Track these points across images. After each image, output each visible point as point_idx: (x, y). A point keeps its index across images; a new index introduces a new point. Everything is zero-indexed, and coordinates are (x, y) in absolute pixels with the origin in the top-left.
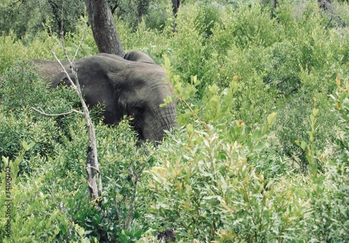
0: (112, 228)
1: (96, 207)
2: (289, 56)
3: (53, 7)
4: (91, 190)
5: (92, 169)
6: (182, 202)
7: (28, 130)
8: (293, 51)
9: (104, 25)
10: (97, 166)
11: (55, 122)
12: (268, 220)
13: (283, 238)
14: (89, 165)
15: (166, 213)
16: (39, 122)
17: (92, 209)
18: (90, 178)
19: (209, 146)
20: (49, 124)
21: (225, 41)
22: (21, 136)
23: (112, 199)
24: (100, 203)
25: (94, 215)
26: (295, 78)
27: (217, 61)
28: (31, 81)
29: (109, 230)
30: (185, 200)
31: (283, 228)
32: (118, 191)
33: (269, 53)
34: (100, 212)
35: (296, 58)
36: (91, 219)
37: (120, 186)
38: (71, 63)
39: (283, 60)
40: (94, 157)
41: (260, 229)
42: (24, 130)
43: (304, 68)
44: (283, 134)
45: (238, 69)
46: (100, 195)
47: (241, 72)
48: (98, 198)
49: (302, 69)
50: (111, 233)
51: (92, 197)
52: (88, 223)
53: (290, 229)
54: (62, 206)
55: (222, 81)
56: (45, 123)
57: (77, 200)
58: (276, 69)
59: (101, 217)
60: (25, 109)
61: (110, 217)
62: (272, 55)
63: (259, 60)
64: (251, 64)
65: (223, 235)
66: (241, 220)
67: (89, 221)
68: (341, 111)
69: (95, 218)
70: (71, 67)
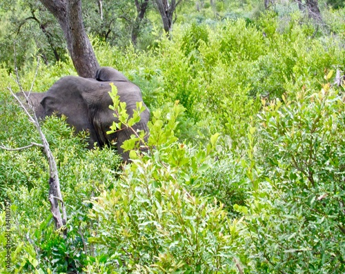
0: (78, 256)
1: (62, 236)
2: (273, 69)
3: (48, 37)
4: (56, 220)
5: (55, 199)
6: (121, 229)
7: (14, 161)
8: (277, 64)
9: (83, 53)
10: (61, 196)
11: (40, 151)
12: (203, 241)
13: (220, 257)
14: (52, 196)
15: (107, 241)
16: (24, 153)
17: (58, 238)
18: (54, 207)
19: (143, 173)
20: (34, 154)
21: (213, 58)
22: (7, 168)
23: (77, 227)
24: (65, 232)
25: (60, 244)
26: (281, 89)
27: (203, 79)
28: (14, 114)
29: (76, 257)
30: (124, 227)
31: (219, 248)
32: (81, 219)
33: (255, 66)
34: (66, 240)
35: (281, 70)
36: (57, 247)
37: (83, 214)
38: (27, 98)
39: (269, 73)
40: (56, 187)
41: (197, 249)
42: (10, 162)
43: (289, 79)
44: (264, 146)
45: (225, 85)
46: (64, 223)
47: (228, 88)
48: (63, 227)
49: (286, 80)
50: (78, 260)
51: (57, 226)
52: (55, 251)
53: (225, 247)
54: (28, 237)
55: (210, 98)
56: (30, 154)
57: (43, 230)
58: (262, 82)
59: (67, 245)
60: (10, 142)
61: (76, 244)
62: (258, 69)
63: (245, 74)
64: (237, 79)
65: (162, 258)
66: (177, 242)
67: (55, 249)
68: (268, 130)
69: (60, 246)
70: (27, 102)
